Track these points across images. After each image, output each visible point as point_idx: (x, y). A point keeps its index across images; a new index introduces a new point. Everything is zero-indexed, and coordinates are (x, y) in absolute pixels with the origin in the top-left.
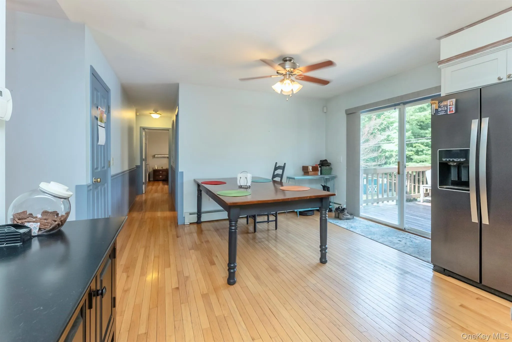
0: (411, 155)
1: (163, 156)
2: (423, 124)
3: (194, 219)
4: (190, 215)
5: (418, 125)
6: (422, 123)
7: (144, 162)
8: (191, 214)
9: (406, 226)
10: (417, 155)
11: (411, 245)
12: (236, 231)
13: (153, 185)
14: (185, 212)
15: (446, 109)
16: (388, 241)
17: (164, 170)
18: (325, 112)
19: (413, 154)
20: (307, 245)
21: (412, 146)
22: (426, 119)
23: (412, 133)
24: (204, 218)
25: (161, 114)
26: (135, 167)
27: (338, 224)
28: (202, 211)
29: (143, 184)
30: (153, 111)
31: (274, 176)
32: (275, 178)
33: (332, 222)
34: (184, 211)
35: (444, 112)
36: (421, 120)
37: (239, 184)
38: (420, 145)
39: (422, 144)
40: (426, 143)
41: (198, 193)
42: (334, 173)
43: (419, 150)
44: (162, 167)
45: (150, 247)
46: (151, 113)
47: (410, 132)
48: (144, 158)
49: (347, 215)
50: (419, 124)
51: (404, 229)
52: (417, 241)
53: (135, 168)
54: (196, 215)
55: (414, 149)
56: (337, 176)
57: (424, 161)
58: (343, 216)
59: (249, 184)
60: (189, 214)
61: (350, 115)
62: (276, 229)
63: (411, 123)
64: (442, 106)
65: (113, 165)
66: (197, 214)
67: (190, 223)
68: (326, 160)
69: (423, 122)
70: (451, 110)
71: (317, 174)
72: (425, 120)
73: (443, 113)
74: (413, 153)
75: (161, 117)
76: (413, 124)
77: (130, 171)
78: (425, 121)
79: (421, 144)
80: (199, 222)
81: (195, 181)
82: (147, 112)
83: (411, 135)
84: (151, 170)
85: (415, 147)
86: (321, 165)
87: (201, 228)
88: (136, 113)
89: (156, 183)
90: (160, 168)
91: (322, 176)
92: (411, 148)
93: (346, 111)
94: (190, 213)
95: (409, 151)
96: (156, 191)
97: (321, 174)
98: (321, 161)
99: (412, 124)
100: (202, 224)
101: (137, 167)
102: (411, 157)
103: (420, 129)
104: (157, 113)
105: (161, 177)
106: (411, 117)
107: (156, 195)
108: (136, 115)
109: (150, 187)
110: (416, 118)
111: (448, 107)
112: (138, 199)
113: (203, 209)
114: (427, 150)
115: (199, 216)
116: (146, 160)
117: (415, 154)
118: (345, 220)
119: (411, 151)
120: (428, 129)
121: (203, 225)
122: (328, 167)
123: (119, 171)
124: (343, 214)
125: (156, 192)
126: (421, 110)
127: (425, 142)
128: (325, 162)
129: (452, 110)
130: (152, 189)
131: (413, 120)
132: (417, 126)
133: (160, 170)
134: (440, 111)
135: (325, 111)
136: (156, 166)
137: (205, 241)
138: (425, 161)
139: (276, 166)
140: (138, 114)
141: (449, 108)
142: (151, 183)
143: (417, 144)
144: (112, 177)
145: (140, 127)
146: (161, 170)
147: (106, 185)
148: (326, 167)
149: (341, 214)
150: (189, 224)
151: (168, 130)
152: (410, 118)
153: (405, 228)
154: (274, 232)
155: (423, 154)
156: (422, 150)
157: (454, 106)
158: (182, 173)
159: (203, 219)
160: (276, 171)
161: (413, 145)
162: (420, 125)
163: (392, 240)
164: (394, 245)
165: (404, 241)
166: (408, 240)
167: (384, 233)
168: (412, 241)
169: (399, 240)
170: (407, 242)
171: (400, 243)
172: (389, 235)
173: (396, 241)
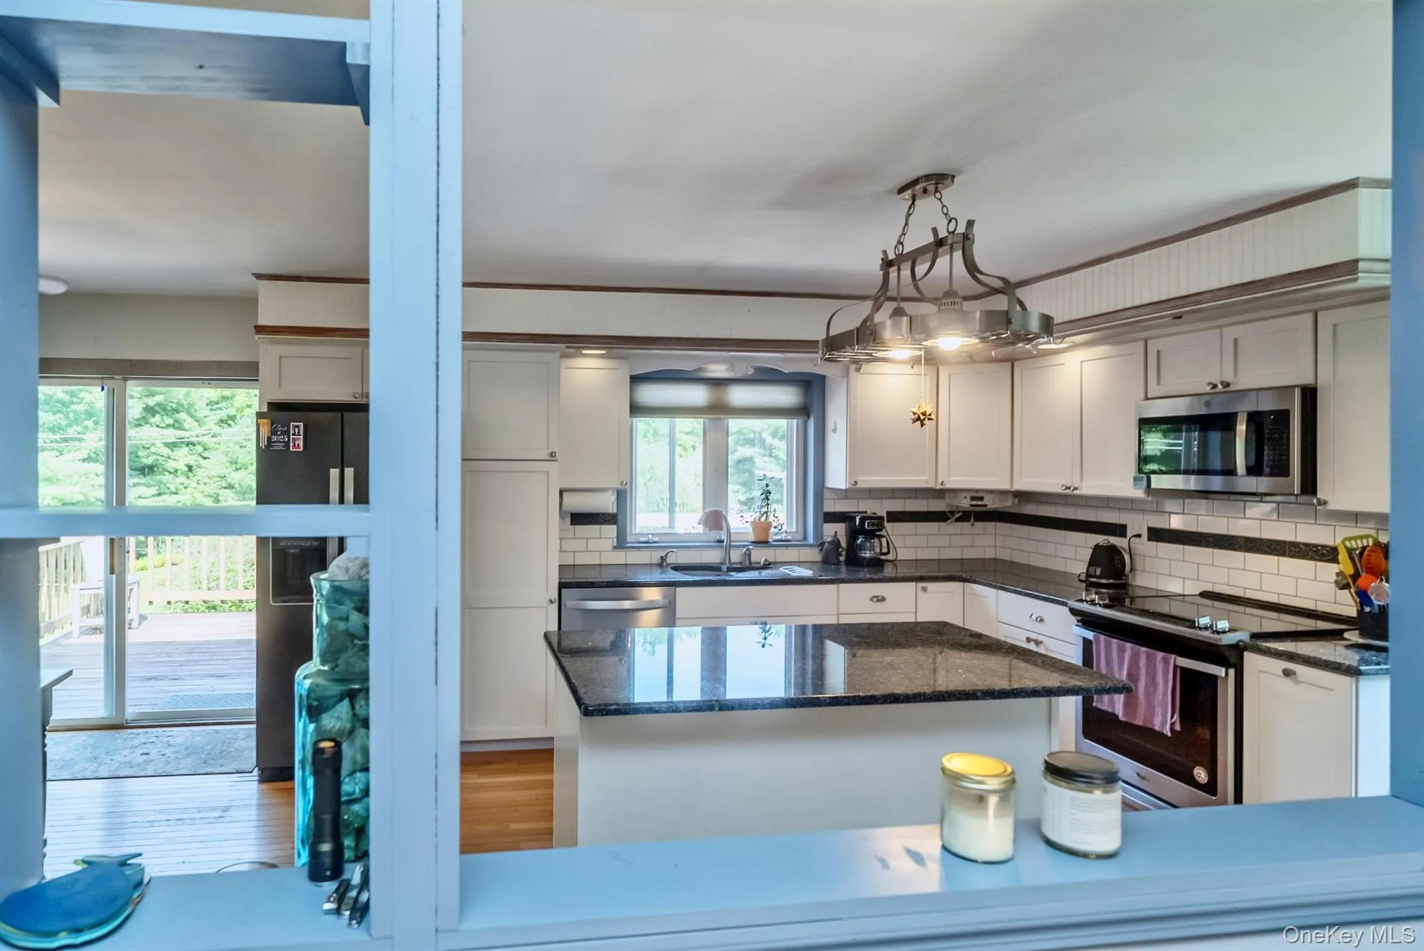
11: (177, 752)
15: (287, 439)
16: (122, 766)
35: (284, 446)
51: (123, 722)
52: (179, 740)
64: (279, 433)
70: (297, 443)
73: (280, 447)
111: (291, 437)
129: (298, 445)
134: (274, 442)
141: (293, 439)
153: (125, 721)
157: (301, 437)
163: (127, 759)
164: (145, 770)
165: (154, 752)
166: (160, 746)
167: (89, 750)
168: (169, 745)
169: (143, 754)
170: (162, 749)
171: (152, 759)
172: (108, 752)
173: (137, 758)
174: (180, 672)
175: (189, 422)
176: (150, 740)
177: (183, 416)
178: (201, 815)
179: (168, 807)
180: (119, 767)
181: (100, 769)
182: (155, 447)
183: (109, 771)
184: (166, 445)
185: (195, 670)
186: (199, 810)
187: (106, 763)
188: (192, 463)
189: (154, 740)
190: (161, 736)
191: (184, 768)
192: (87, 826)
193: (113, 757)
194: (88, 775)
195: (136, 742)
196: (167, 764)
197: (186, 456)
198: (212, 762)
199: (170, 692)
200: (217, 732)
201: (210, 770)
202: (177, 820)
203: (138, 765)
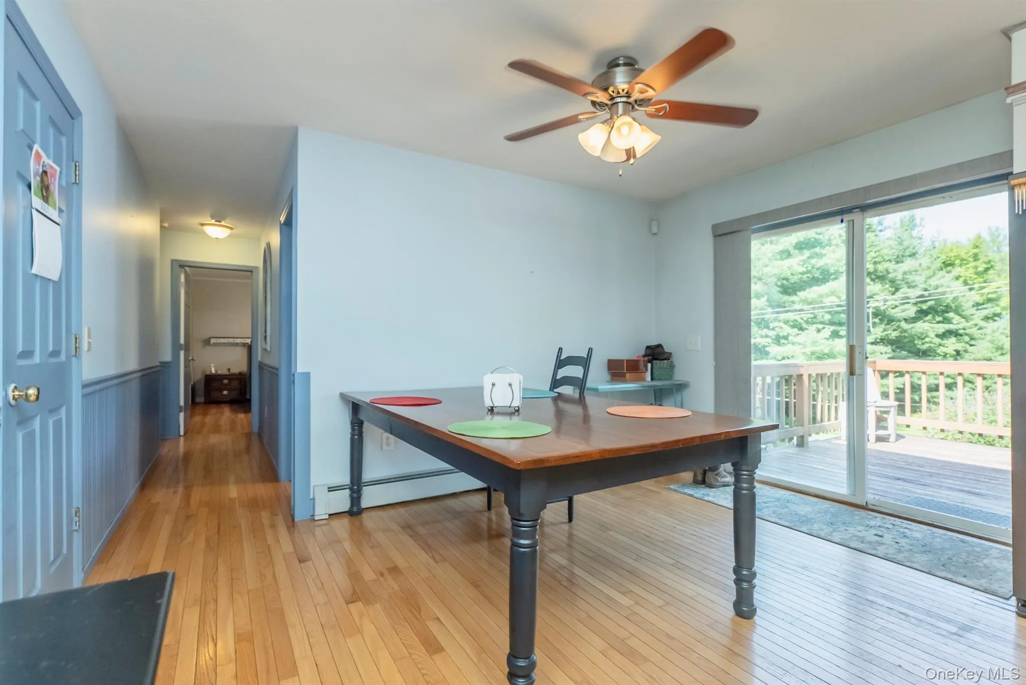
0: (767, 344)
1: (231, 340)
2: (788, 283)
3: (342, 501)
4: (329, 491)
5: (778, 286)
6: (785, 282)
7: (182, 353)
8: (331, 489)
9: (870, 497)
10: (778, 345)
11: (912, 545)
12: (536, 551)
13: (205, 414)
14: (315, 485)
16: (854, 538)
17: (233, 375)
18: (655, 234)
19: (769, 342)
20: (671, 561)
21: (768, 327)
22: (792, 274)
23: (768, 300)
24: (371, 497)
25: (232, 229)
26: (158, 364)
27: (710, 499)
28: (363, 481)
29: (181, 411)
30: (210, 218)
31: (556, 383)
32: (559, 387)
33: (696, 495)
34: (313, 482)
36: (782, 276)
37: (488, 403)
38: (782, 324)
39: (786, 322)
40: (792, 322)
41: (353, 429)
42: (680, 376)
43: (781, 335)
44: (229, 370)
45: (216, 601)
46: (202, 225)
47: (764, 299)
48: (182, 341)
49: (724, 477)
50: (779, 284)
51: (865, 504)
52: (918, 535)
53: (159, 368)
54: (347, 492)
55: (772, 333)
56: (688, 382)
57: (789, 356)
58: (717, 480)
59: (517, 403)
60: (327, 490)
61: (724, 238)
62: (570, 519)
63: (764, 281)
65: (89, 350)
66: (351, 489)
67: (330, 515)
68: (660, 346)
69: (787, 279)
71: (644, 380)
72: (790, 276)
74: (769, 340)
75: (230, 236)
76: (767, 282)
77: (145, 372)
78: (790, 278)
79: (784, 323)
80: (355, 511)
81: (343, 397)
82: (193, 221)
83: (767, 305)
84: (198, 376)
85: (773, 329)
86: (651, 357)
87: (361, 526)
88: (162, 221)
89: (213, 410)
90: (224, 371)
91: (655, 383)
92: (766, 330)
93: (715, 227)
94: (329, 488)
95: (762, 337)
96: (217, 429)
97: (652, 379)
98: (648, 347)
99: (766, 284)
100: (365, 515)
101: (164, 365)
102: (767, 349)
103: (780, 292)
104: (223, 223)
105: (225, 392)
106: (766, 270)
107: (214, 439)
108: (162, 227)
109: (198, 419)
110: (775, 271)
112: (166, 450)
113: (368, 475)
114: (795, 336)
115: (355, 495)
116: (187, 348)
117: (773, 343)
118: (721, 489)
119: (767, 336)
120: (796, 294)
121: (368, 519)
122: (666, 361)
123: (110, 370)
124: (717, 475)
125: (214, 432)
126: (784, 256)
127: (792, 319)
128: (659, 350)
130: (203, 425)
131: (769, 274)
132: (776, 287)
133: (223, 377)
135: (655, 230)
136: (212, 365)
137: (388, 569)
138: (792, 357)
139: (559, 356)
140: (166, 225)
142: (199, 409)
143: (777, 324)
144: (85, 386)
145: (173, 261)
146: (227, 375)
147: (63, 411)
148: (662, 362)
149: (710, 475)
150: (327, 517)
151: (252, 272)
152: (762, 271)
153: (867, 503)
154: (566, 527)
155: (789, 343)
156: (786, 336)
158: (307, 376)
159: (364, 504)
160: (559, 370)
161: (770, 325)
162: (782, 286)
163: (861, 534)
164: (876, 550)
165: (888, 538)
166: (895, 533)
167: (829, 516)
168: (905, 536)
169: (876, 535)
170: (896, 537)
171: (884, 542)
172: (844, 523)
173: (870, 536)
174: (928, 481)
175: (956, 319)
176: (886, 526)
177: (951, 315)
178: (930, 620)
179: (891, 594)
180: (851, 538)
181: (834, 534)
182: (929, 337)
183: (841, 539)
184: (937, 336)
185: (945, 483)
186: (929, 613)
187: (840, 531)
188: (959, 348)
189: (891, 526)
190: (897, 525)
191: (918, 562)
192: (808, 578)
193: (847, 528)
194: (823, 534)
195: (872, 523)
196: (899, 552)
197: (954, 344)
198: (953, 568)
199: (916, 493)
200: (963, 541)
201: (949, 576)
202: (900, 613)
203: (870, 543)
